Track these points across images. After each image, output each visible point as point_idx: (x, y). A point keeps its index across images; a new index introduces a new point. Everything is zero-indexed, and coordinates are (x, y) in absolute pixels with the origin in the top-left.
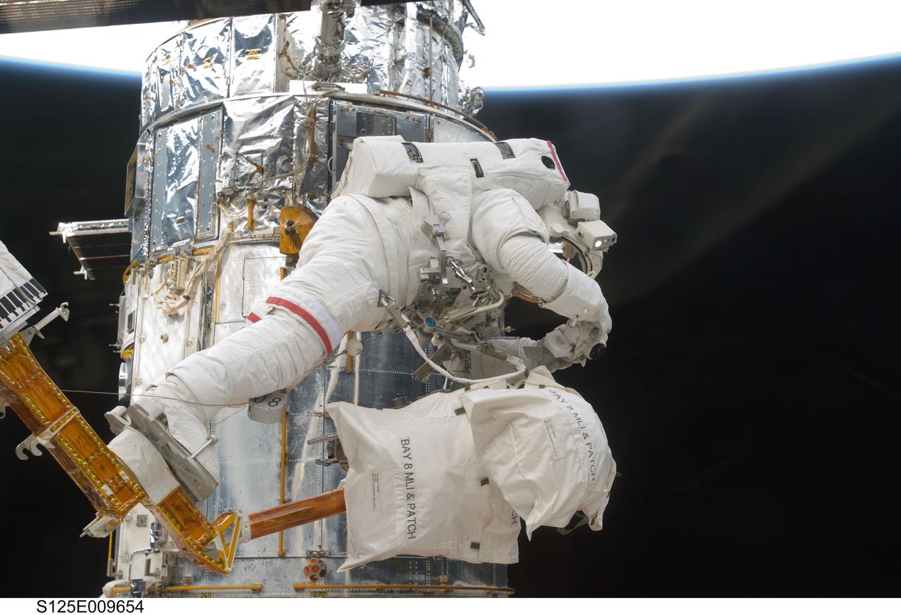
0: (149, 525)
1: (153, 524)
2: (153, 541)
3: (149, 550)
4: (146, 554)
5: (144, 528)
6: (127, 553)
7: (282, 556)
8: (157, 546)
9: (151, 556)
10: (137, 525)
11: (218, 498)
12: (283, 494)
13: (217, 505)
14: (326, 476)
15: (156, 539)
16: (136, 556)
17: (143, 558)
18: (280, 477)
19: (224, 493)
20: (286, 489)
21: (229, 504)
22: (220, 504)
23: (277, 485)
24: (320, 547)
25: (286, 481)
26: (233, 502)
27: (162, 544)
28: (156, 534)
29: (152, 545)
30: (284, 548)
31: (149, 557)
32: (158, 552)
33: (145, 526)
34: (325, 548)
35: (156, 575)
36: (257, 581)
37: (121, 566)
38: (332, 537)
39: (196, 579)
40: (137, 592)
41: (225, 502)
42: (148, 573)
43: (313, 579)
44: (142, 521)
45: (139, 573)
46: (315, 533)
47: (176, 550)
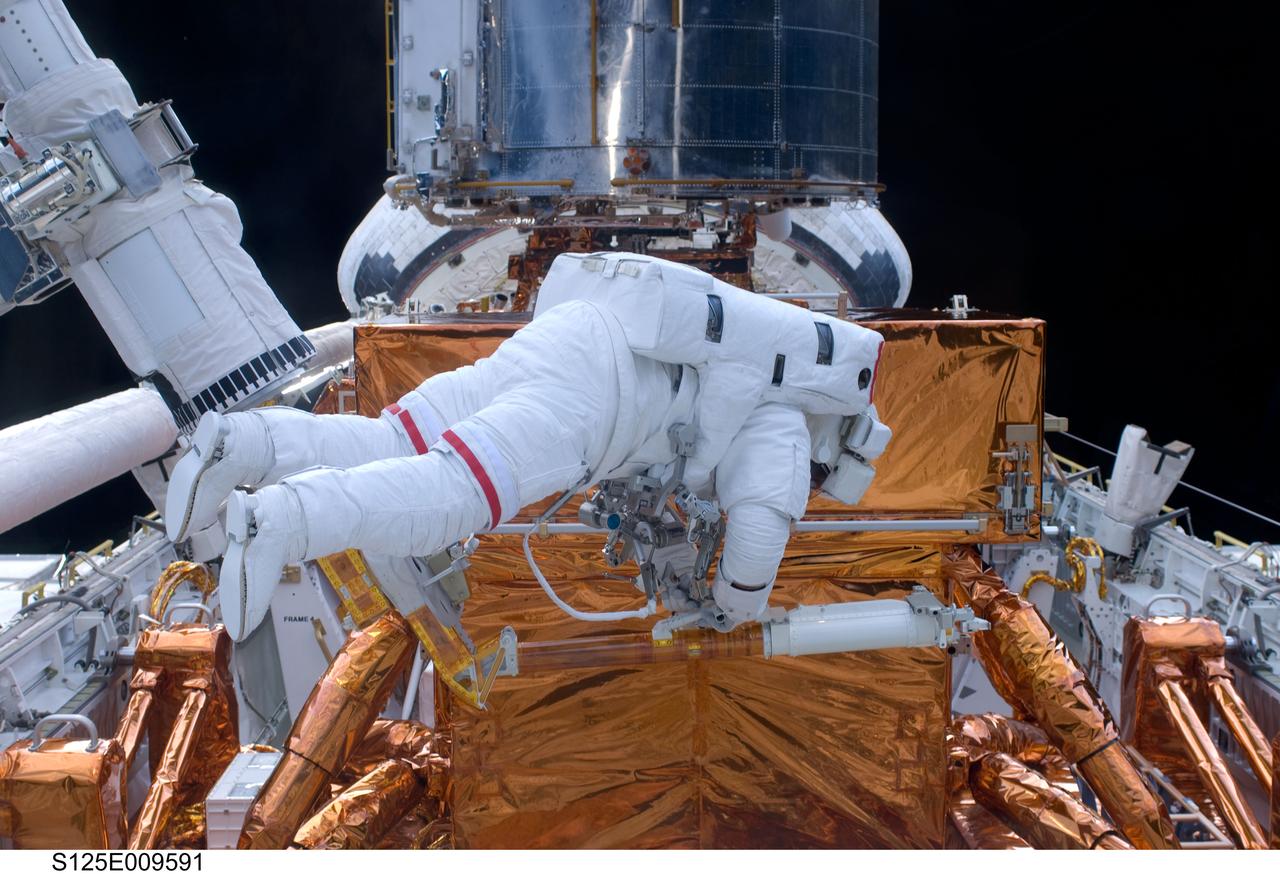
0: (434, 109)
1: (437, 107)
2: (439, 127)
3: (435, 139)
4: (432, 144)
5: (427, 112)
6: (408, 142)
7: (596, 145)
8: (446, 132)
9: (438, 146)
10: (419, 108)
11: (515, 73)
12: (594, 68)
13: (514, 84)
14: (648, 46)
15: (442, 126)
16: (420, 147)
17: (429, 149)
18: (590, 47)
19: (522, 68)
20: (597, 61)
21: (528, 80)
22: (518, 81)
23: (587, 55)
24: (643, 133)
25: (597, 50)
26: (533, 79)
27: (450, 132)
28: (442, 120)
29: (438, 132)
30: (598, 135)
31: (435, 147)
32: (446, 141)
33: (429, 109)
34: (649, 135)
35: (445, 168)
36: (567, 178)
37: (402, 157)
38: (658, 121)
39: (493, 173)
40: (425, 189)
41: (524, 79)
42: (435, 166)
43: (635, 172)
44: (424, 103)
45: (425, 168)
46: (636, 117)
47: (467, 139)
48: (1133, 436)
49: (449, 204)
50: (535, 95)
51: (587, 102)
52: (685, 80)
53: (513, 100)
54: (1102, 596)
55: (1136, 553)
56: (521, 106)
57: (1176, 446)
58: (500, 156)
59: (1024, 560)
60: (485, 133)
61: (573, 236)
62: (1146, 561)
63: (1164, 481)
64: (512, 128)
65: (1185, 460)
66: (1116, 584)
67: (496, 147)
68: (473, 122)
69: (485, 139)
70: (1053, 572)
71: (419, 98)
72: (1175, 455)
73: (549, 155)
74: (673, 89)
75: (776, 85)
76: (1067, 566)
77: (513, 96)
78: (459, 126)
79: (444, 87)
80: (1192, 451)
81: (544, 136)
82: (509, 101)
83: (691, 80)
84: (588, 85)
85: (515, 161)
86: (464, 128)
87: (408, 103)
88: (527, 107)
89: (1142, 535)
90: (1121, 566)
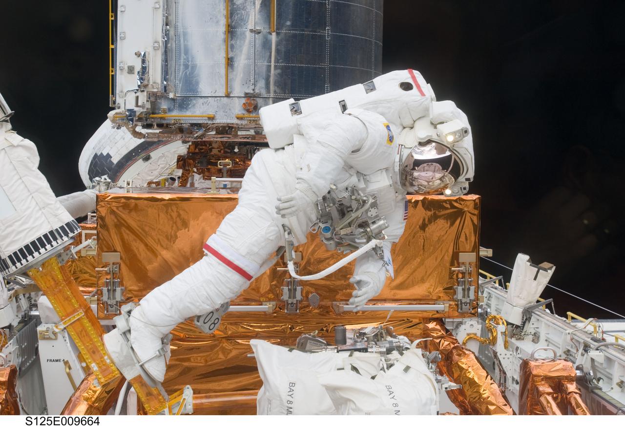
0: (136, 73)
1: (139, 72)
2: (139, 84)
3: (137, 90)
4: (136, 93)
5: (133, 75)
6: (122, 92)
7: (228, 96)
8: (142, 87)
9: (139, 94)
10: (128, 73)
11: (183, 55)
12: (227, 53)
13: (182, 61)
14: (257, 41)
15: (141, 83)
16: (129, 94)
17: (133, 95)
18: (225, 41)
19: (187, 52)
20: (229, 49)
21: (190, 59)
22: (184, 59)
23: (223, 47)
24: (254, 90)
25: (229, 44)
26: (193, 58)
27: (146, 86)
28: (141, 79)
29: (139, 86)
30: (229, 90)
31: (137, 94)
32: (143, 91)
33: (133, 73)
34: (257, 91)
35: (143, 107)
36: (211, 113)
37: (119, 100)
38: (262, 84)
39: (170, 110)
40: (130, 118)
41: (188, 58)
42: (137, 105)
43: (249, 111)
44: (131, 70)
45: (131, 105)
46: (250, 81)
47: (155, 90)
48: (522, 259)
49: (144, 127)
50: (194, 67)
51: (223, 71)
52: (277, 61)
53: (181, 70)
54: (506, 347)
55: (524, 323)
56: (186, 73)
57: (545, 265)
58: (173, 99)
59: (463, 327)
60: (165, 87)
61: (214, 145)
62: (530, 328)
63: (539, 284)
64: (181, 85)
65: (551, 273)
66: (513, 340)
67: (171, 95)
68: (159, 80)
69: (165, 91)
70: (479, 334)
71: (129, 67)
72: (546, 270)
73: (201, 101)
74: (270, 66)
75: (326, 65)
76: (487, 330)
77: (182, 67)
78: (151, 83)
79: (143, 61)
80: (554, 267)
81: (199, 90)
82: (179, 70)
83: (280, 61)
84: (223, 62)
85: (183, 103)
86: (154, 84)
87: (121, 70)
88: (189, 75)
89: (527, 314)
90: (516, 331)
